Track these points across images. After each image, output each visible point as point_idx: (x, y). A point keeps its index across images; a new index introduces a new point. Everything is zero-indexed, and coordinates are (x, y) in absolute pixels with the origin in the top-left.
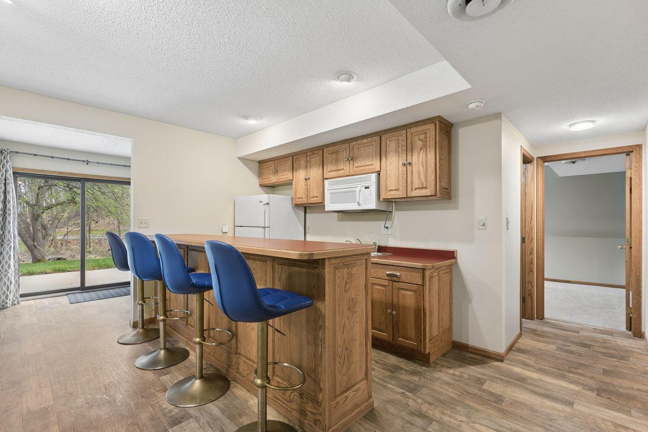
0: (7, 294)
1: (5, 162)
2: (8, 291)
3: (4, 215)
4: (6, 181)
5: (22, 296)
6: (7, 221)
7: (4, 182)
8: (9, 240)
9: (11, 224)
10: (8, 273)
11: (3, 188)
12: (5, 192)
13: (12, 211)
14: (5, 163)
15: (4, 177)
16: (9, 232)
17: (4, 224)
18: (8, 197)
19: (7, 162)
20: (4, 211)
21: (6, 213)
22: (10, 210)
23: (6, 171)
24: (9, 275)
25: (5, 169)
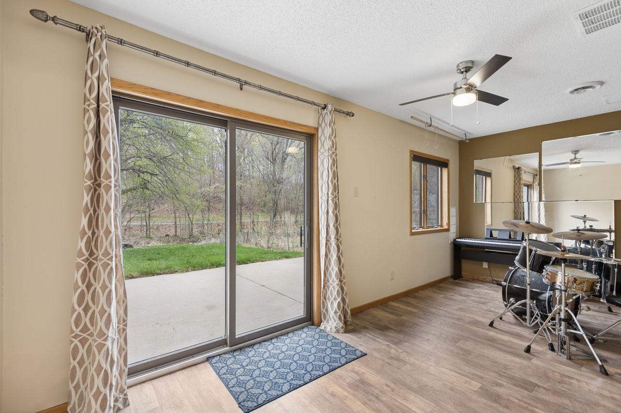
0: (105, 395)
1: (97, 55)
2: (105, 387)
3: (95, 190)
4: (98, 106)
5: (133, 372)
6: (102, 207)
7: (96, 106)
8: (106, 253)
9: (112, 212)
10: (106, 340)
11: (93, 121)
12: (98, 132)
13: (113, 179)
14: (98, 59)
15: (94, 94)
16: (108, 232)
17: (95, 211)
18: (104, 144)
19: (100, 56)
20: (96, 180)
21: (99, 185)
22: (110, 177)
23: (98, 79)
24: (109, 343)
25: (96, 74)
